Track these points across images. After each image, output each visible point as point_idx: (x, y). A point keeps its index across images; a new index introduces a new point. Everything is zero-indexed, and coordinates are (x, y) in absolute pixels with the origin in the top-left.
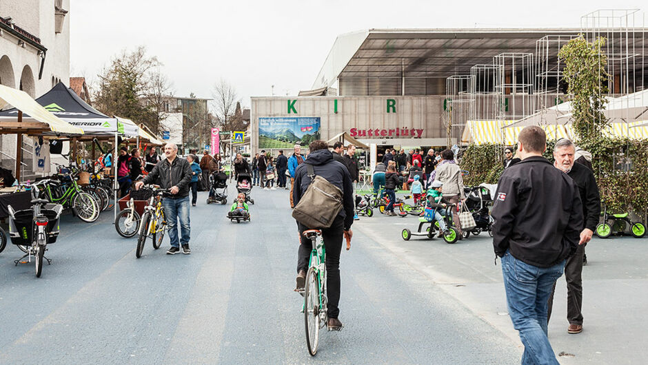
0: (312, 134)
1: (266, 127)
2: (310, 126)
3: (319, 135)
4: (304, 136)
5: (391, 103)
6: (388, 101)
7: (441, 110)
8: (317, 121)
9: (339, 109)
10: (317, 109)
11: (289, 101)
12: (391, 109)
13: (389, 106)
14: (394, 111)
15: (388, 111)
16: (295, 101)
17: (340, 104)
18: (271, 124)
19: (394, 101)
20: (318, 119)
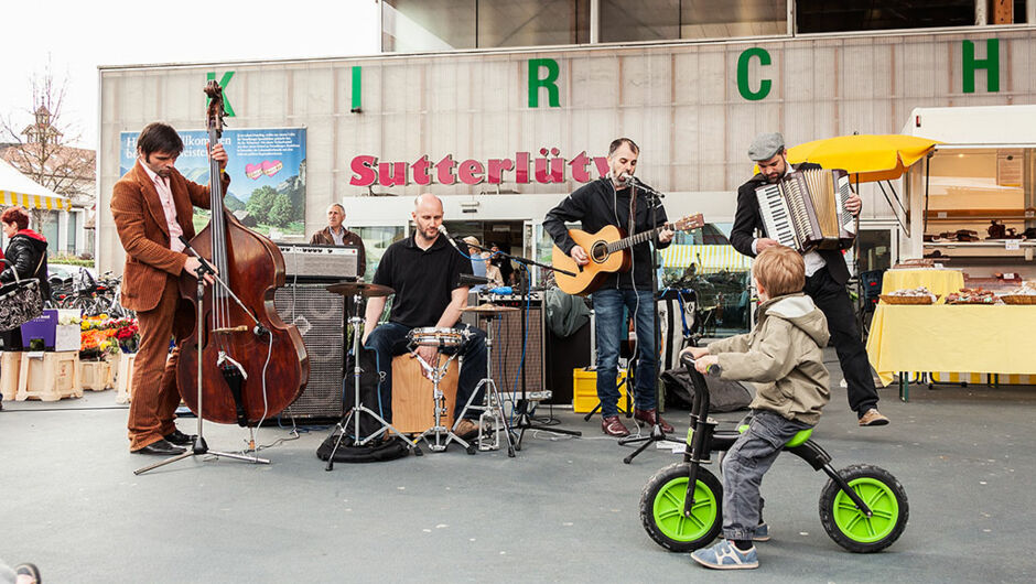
0: (280, 184)
2: (276, 160)
3: (303, 189)
4: (256, 194)
5: (543, 73)
6: (534, 65)
7: (727, 96)
8: (295, 140)
9: (370, 101)
10: (300, 100)
11: (211, 76)
12: (543, 93)
13: (534, 84)
14: (554, 101)
15: (533, 102)
16: (229, 76)
17: (370, 83)
19: (552, 65)
20: (300, 136)
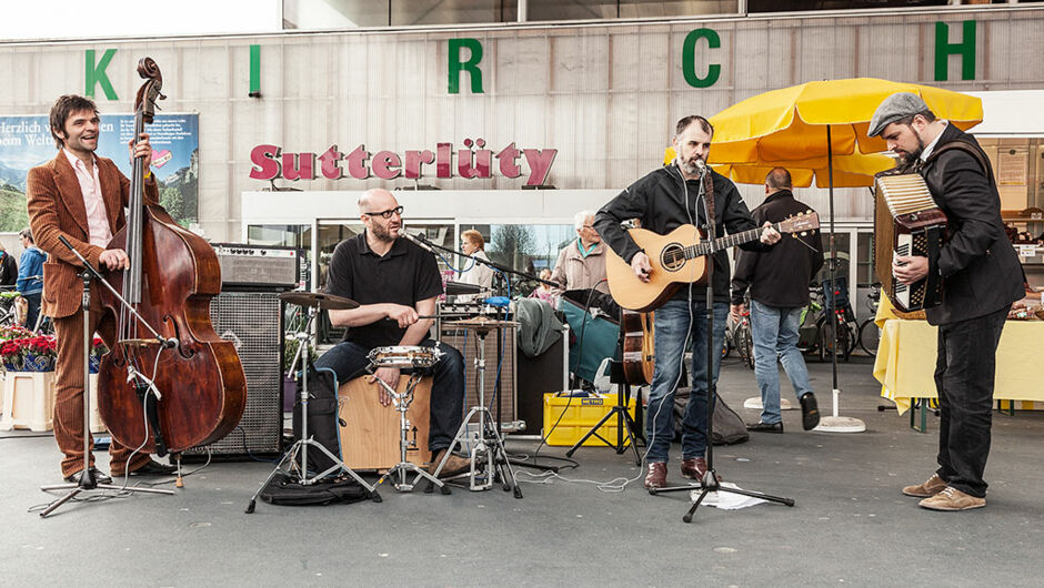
0: (169, 176)
1: (12, 150)
2: (164, 149)
3: (195, 182)
5: (465, 55)
6: (455, 46)
7: (670, 82)
8: (186, 128)
9: (270, 85)
10: (191, 82)
11: (90, 55)
12: (465, 77)
13: (455, 67)
14: (477, 87)
15: (454, 87)
16: (110, 54)
17: (270, 64)
18: (31, 140)
19: (476, 47)
20: (192, 123)
